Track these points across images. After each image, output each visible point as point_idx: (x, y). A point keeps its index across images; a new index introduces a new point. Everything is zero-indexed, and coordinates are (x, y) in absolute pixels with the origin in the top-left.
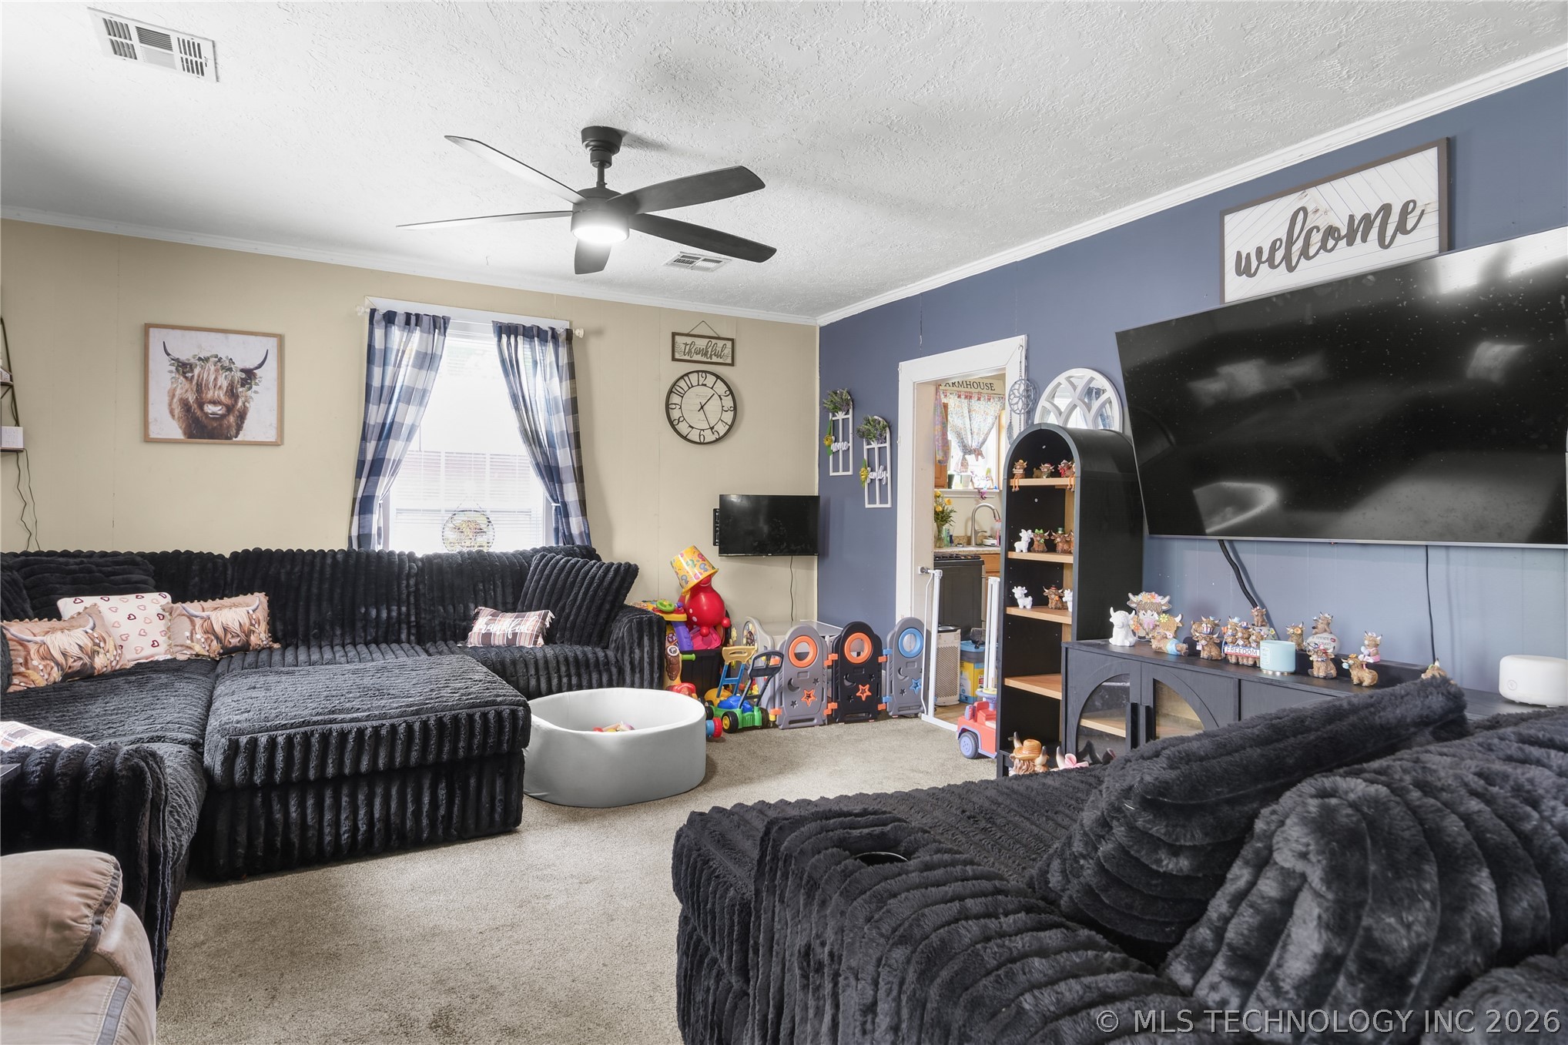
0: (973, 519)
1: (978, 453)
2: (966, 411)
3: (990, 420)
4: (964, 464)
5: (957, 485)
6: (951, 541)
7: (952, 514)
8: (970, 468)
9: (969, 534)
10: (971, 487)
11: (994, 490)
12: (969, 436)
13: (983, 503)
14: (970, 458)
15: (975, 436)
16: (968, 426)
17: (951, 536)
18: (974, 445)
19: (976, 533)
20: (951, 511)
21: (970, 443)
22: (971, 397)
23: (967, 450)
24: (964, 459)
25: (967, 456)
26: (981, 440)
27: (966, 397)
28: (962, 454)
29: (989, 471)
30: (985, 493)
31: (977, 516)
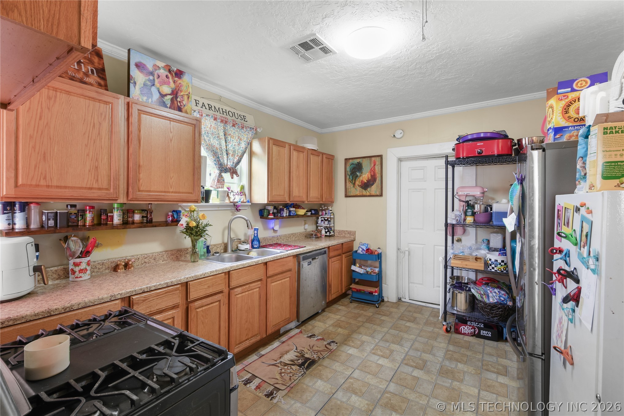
0: (229, 228)
1: (233, 172)
2: (222, 134)
3: (243, 145)
4: (220, 180)
5: (214, 199)
6: (208, 251)
7: (207, 228)
8: (226, 185)
9: (226, 241)
10: (227, 201)
11: (247, 204)
12: (225, 157)
13: (239, 214)
14: (227, 176)
15: (230, 157)
16: (224, 147)
17: (208, 247)
18: (230, 164)
19: (232, 240)
20: (207, 225)
21: (225, 161)
22: (226, 122)
23: (223, 169)
24: (220, 176)
25: (223, 174)
26: (235, 160)
27: (222, 121)
28: (217, 172)
29: (243, 187)
30: (239, 206)
31: (233, 225)
